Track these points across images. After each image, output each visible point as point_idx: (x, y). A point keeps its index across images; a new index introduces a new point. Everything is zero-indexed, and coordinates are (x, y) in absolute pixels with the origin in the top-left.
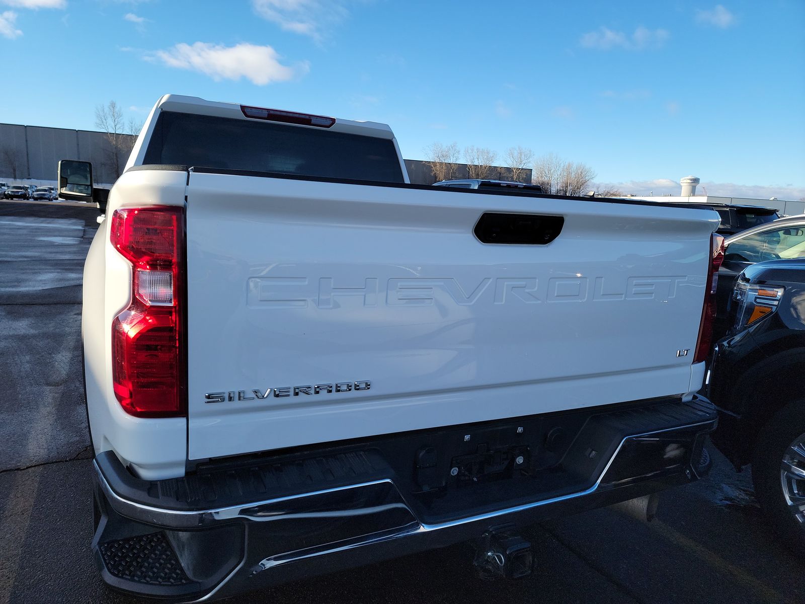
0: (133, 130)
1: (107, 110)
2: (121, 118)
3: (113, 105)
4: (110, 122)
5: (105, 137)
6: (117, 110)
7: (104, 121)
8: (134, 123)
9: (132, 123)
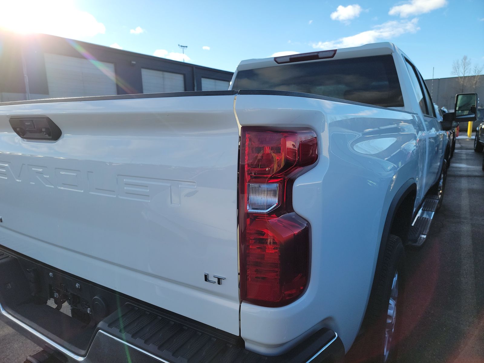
0: (476, 72)
1: (460, 62)
2: (469, 66)
3: (465, 58)
4: (461, 70)
5: (456, 80)
6: (467, 61)
7: (457, 70)
8: (477, 67)
9: (476, 68)
